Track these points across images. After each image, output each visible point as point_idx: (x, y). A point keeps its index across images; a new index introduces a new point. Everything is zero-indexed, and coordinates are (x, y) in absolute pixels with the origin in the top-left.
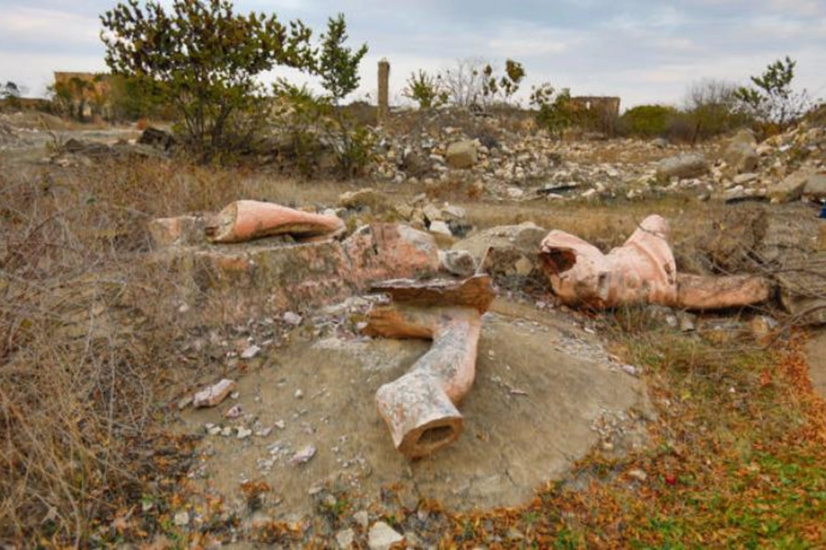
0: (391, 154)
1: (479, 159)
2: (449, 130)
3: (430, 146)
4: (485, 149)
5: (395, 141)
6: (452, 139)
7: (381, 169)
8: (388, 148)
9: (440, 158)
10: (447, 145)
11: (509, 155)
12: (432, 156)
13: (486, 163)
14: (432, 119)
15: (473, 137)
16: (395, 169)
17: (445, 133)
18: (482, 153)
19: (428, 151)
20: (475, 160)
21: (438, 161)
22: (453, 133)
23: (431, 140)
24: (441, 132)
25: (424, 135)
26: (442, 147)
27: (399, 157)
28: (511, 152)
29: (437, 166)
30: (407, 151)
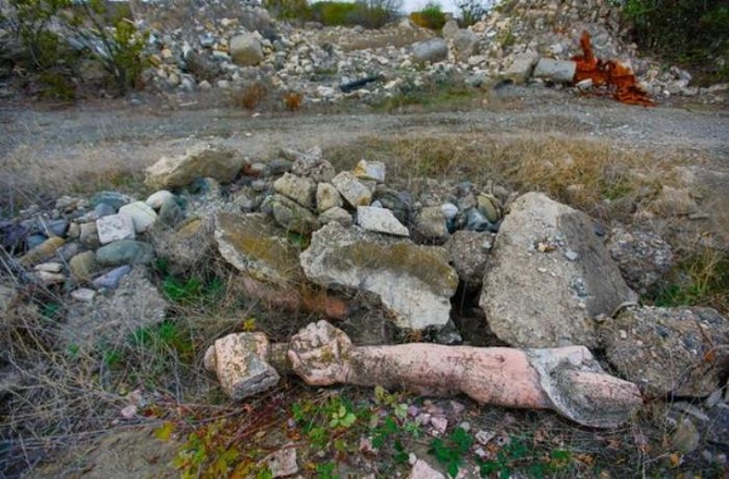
0: (167, 53)
1: (265, 54)
2: (225, 22)
3: (209, 41)
4: (267, 42)
5: (167, 38)
6: (232, 32)
7: (161, 72)
8: (160, 47)
9: (225, 55)
10: (229, 39)
11: (291, 48)
12: (216, 53)
13: (272, 58)
14: (202, 9)
15: (252, 31)
16: (178, 71)
17: (222, 27)
18: (266, 47)
19: (208, 48)
20: (262, 55)
21: (224, 59)
22: (231, 25)
23: (209, 35)
24: (218, 25)
25: (199, 28)
26: (224, 42)
27: (178, 58)
28: (292, 44)
29: (225, 65)
30: (186, 49)
